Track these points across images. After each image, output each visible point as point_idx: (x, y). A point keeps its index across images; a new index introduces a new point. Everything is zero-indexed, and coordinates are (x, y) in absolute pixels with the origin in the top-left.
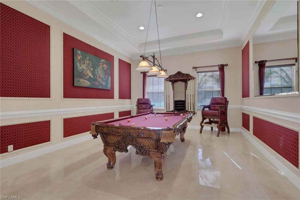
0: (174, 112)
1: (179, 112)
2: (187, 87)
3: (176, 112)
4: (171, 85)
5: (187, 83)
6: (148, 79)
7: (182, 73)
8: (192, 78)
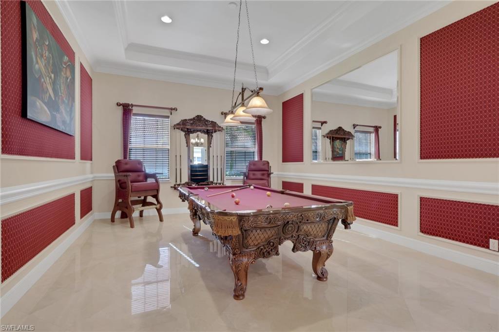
0: (191, 185)
1: (198, 185)
2: (211, 143)
3: (194, 185)
4: (184, 137)
5: (211, 137)
6: (135, 121)
7: (205, 119)
8: (220, 129)
